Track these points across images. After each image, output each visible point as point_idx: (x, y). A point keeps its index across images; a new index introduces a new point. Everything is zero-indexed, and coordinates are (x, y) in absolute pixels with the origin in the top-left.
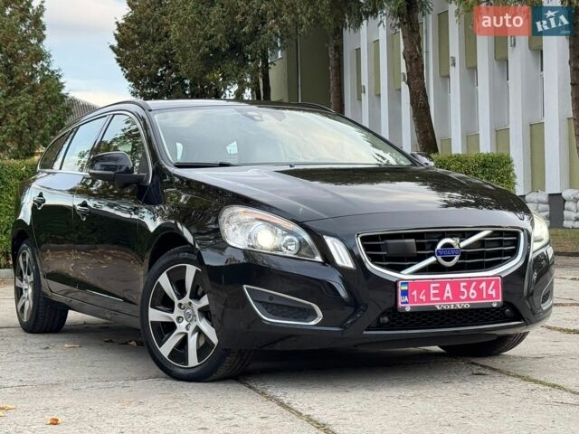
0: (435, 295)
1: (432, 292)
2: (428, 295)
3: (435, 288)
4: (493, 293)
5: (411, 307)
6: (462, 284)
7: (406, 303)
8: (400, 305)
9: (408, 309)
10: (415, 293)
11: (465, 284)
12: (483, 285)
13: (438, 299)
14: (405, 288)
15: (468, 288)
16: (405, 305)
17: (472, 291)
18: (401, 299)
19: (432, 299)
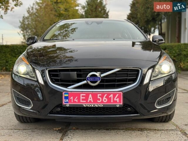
0: (83, 100)
1: (81, 98)
2: (79, 99)
3: (83, 96)
4: (118, 100)
5: (69, 104)
6: (99, 95)
7: (67, 102)
8: (64, 103)
9: (68, 105)
10: (72, 98)
11: (100, 95)
12: (112, 96)
13: (85, 101)
14: (67, 95)
15: (102, 97)
16: (66, 103)
17: (104, 98)
18: (64, 100)
19: (81, 101)
